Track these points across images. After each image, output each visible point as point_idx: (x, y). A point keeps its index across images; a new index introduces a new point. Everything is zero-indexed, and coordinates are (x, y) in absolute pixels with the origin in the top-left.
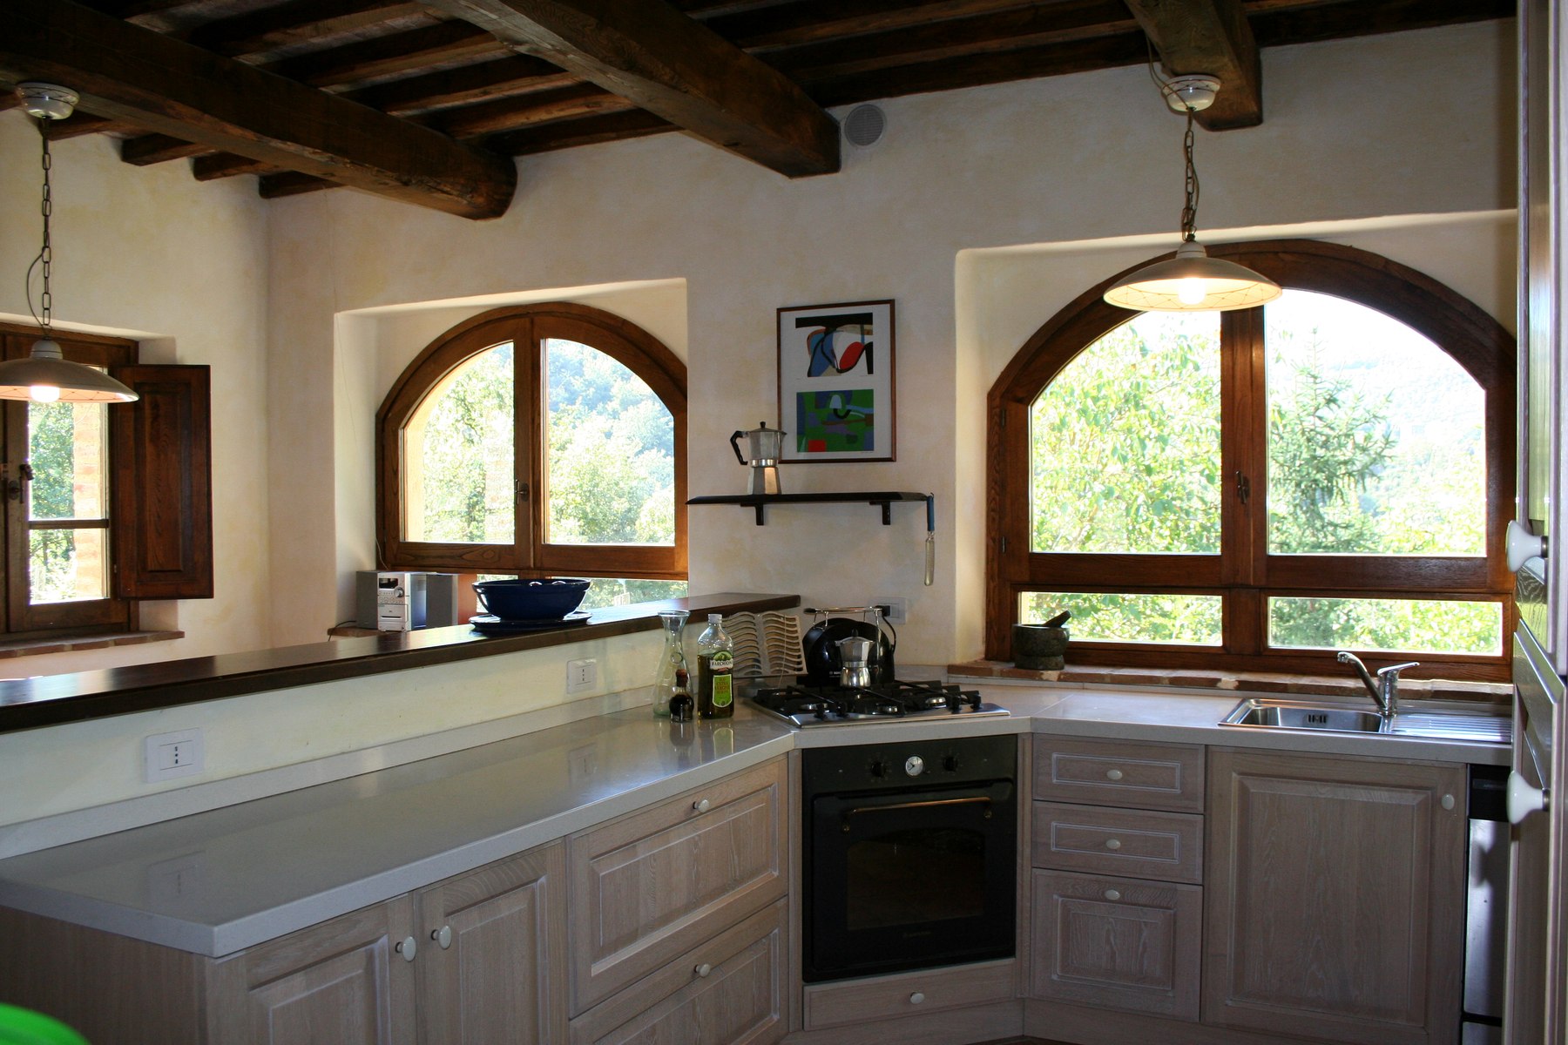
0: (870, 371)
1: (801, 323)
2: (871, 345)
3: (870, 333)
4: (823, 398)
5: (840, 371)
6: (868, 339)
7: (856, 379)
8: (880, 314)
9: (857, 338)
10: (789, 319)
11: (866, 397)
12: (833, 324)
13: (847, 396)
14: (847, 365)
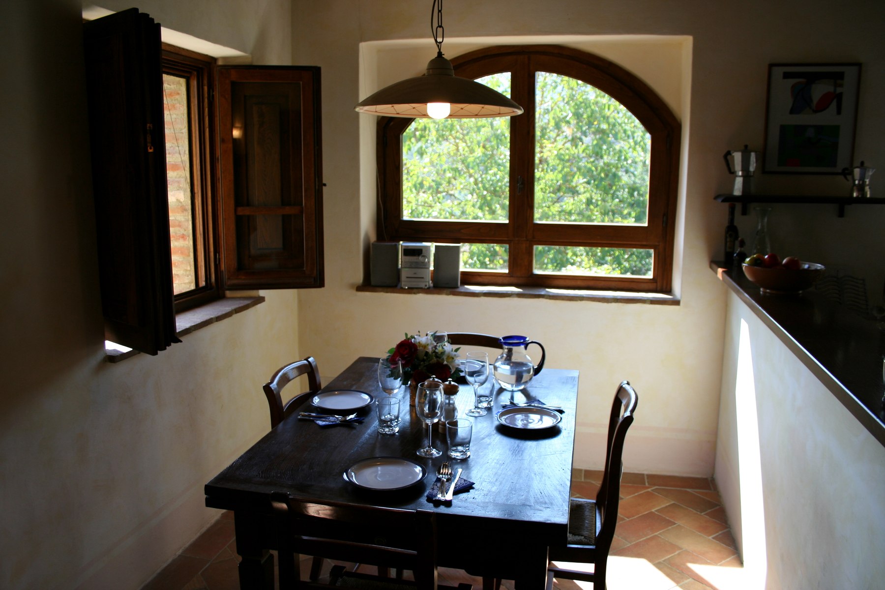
0: (839, 112)
1: (786, 76)
2: (841, 94)
3: (841, 86)
4: (800, 129)
5: (816, 111)
6: (839, 90)
7: (827, 117)
8: (850, 73)
9: (831, 89)
10: (778, 72)
11: (835, 130)
12: (813, 78)
13: (819, 129)
14: (822, 106)
